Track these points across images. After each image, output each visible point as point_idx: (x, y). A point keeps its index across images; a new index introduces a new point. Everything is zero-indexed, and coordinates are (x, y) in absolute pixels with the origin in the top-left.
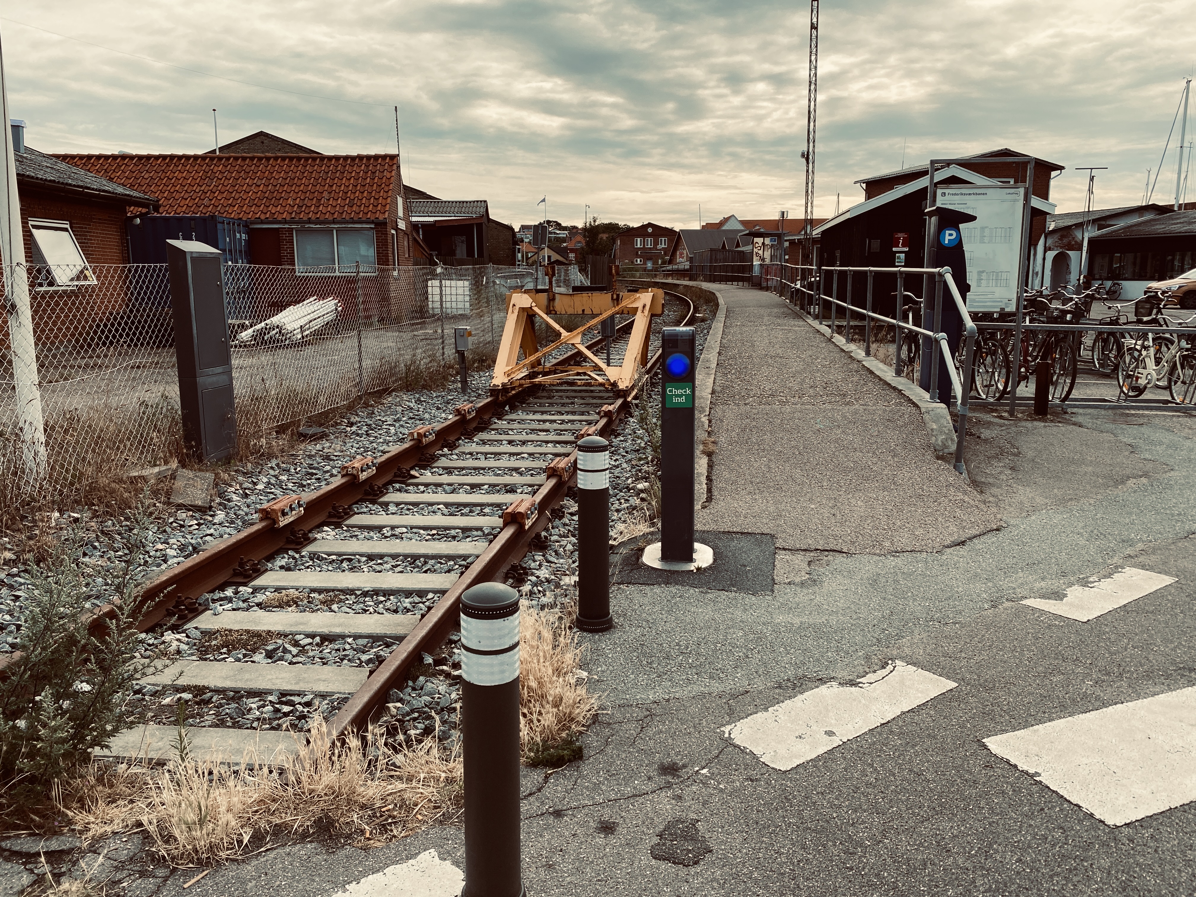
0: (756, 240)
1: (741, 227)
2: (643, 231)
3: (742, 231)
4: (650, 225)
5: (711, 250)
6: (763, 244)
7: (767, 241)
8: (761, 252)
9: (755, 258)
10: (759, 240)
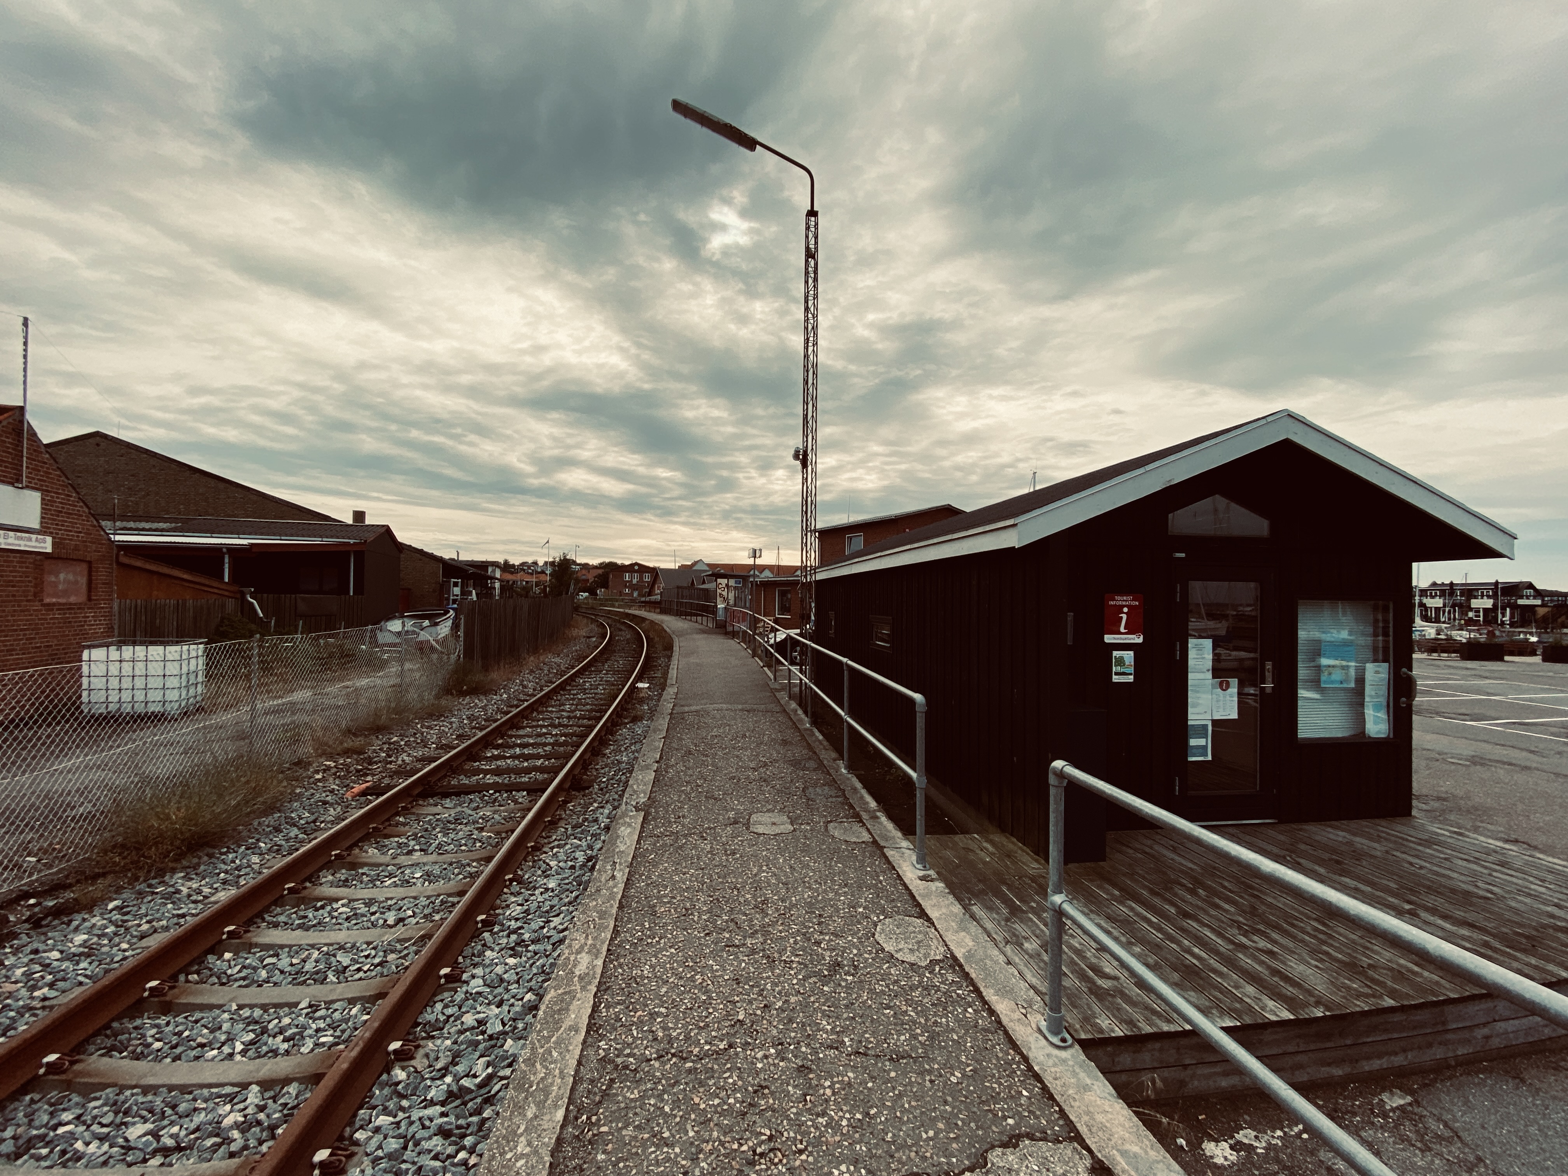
0: (719, 580)
1: (707, 568)
2: (630, 568)
3: (705, 571)
4: (636, 564)
5: (678, 587)
6: (727, 585)
7: (732, 582)
8: (725, 593)
9: (719, 599)
10: (724, 581)
